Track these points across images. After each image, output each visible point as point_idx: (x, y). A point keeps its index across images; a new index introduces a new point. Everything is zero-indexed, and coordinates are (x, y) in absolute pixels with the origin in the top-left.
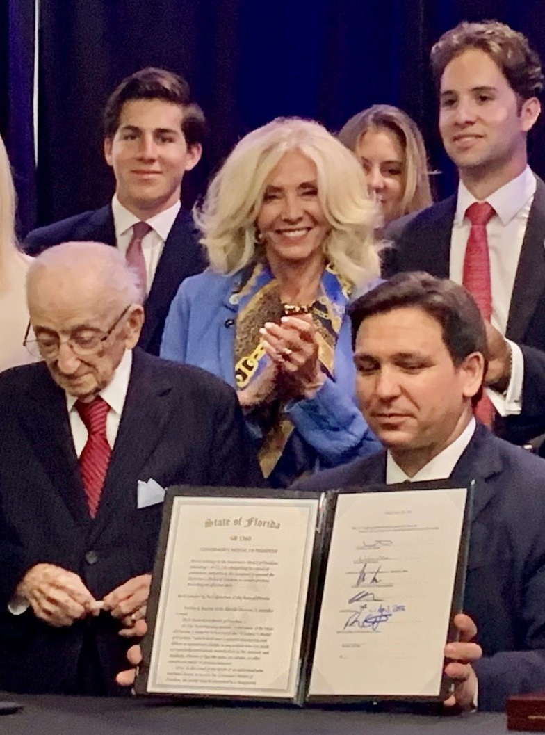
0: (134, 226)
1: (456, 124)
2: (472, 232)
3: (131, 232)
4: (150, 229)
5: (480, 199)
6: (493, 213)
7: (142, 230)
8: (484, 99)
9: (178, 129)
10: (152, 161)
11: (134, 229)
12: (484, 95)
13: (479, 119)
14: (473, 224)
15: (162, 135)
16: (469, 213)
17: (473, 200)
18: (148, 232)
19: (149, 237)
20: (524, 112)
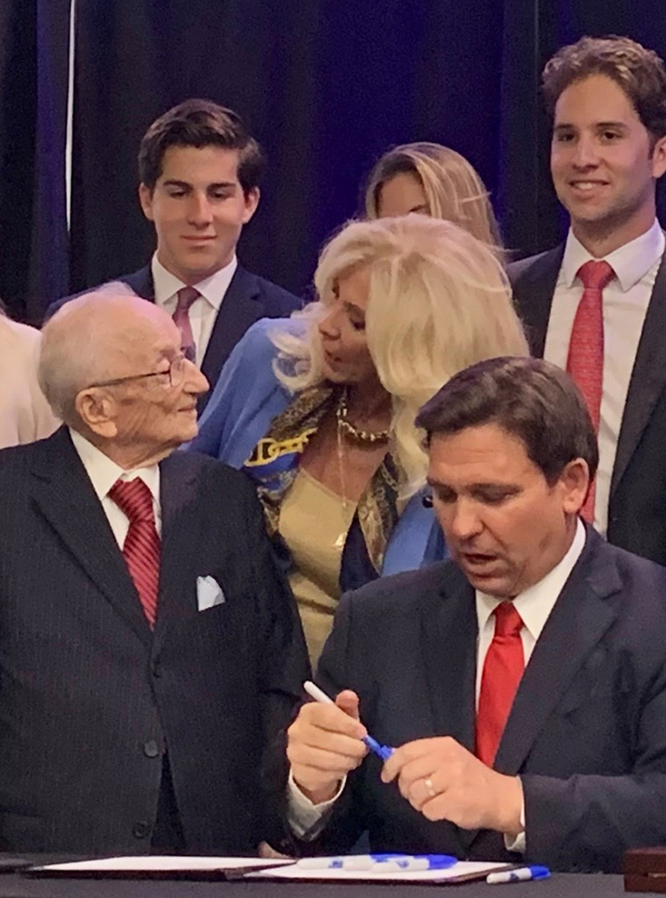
0: (178, 292)
1: (575, 167)
2: (585, 296)
3: (176, 300)
4: (199, 295)
5: (595, 256)
6: (612, 275)
7: (189, 297)
8: (610, 136)
9: (234, 180)
10: (207, 224)
11: (179, 296)
12: (611, 131)
13: (603, 162)
14: (586, 286)
15: (216, 191)
16: (582, 274)
17: (588, 257)
18: (195, 299)
19: (198, 305)
20: (656, 154)
